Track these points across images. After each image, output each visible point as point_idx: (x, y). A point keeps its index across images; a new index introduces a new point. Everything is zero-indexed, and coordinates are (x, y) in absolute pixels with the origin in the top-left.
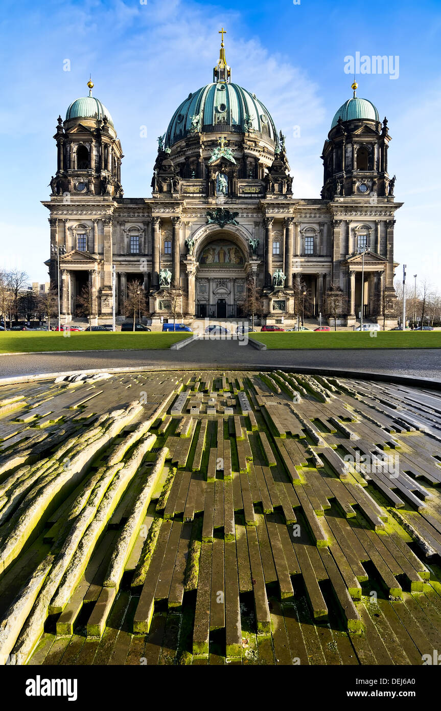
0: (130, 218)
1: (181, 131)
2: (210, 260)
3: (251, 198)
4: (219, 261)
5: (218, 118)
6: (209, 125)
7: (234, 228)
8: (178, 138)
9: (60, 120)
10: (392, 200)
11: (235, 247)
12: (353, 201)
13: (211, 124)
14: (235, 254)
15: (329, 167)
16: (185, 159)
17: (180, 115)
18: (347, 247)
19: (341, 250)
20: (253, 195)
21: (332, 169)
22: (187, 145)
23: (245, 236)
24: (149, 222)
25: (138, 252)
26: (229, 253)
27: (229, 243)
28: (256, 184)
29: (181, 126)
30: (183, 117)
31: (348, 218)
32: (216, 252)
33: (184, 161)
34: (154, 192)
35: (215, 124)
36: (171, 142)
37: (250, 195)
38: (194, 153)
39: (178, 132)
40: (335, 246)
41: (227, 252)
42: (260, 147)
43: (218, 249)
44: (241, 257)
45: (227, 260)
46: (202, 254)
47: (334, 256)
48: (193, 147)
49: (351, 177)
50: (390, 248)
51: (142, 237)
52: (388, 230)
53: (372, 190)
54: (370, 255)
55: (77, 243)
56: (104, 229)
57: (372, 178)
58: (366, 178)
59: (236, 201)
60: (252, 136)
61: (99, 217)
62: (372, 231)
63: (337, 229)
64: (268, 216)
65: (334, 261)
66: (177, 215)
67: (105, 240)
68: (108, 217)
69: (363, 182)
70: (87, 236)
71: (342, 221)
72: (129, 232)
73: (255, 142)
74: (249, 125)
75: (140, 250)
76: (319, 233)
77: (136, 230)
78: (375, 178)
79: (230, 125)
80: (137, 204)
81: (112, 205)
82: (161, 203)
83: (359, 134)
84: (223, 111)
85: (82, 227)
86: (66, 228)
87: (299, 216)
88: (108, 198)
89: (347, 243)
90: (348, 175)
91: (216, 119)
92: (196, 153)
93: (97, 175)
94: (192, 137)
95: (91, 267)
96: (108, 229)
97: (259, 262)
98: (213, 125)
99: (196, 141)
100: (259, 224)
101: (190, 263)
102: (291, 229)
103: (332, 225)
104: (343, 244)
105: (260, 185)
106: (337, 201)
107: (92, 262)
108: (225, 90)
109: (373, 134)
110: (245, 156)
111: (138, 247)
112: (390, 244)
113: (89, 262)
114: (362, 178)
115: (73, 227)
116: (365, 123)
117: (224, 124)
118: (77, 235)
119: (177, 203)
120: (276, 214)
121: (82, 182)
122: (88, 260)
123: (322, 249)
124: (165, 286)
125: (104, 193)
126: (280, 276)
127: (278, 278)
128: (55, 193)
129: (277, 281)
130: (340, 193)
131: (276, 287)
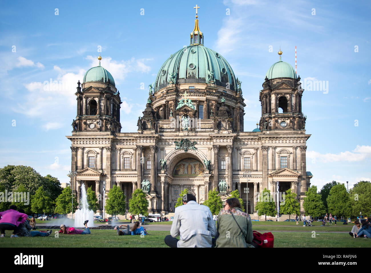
0: (124, 146)
1: (164, 81)
2: (181, 172)
4: (188, 173)
5: (189, 73)
6: (182, 78)
7: (194, 152)
8: (162, 86)
10: (304, 133)
11: (199, 163)
12: (276, 134)
13: (184, 77)
14: (199, 168)
16: (165, 102)
17: (163, 71)
18: (274, 165)
19: (270, 167)
22: (167, 93)
24: (136, 149)
25: (129, 168)
26: (195, 167)
27: (195, 160)
28: (209, 122)
29: (164, 78)
30: (165, 72)
31: (274, 145)
32: (186, 167)
34: (139, 130)
35: (186, 78)
36: (158, 88)
37: (205, 130)
38: (171, 98)
39: (162, 82)
40: (263, 164)
41: (193, 167)
42: (218, 92)
43: (187, 165)
45: (193, 172)
46: (176, 168)
47: (264, 171)
48: (170, 94)
49: (274, 117)
50: (304, 165)
51: (132, 158)
52: (302, 153)
53: (290, 125)
54: (287, 170)
55: (89, 162)
56: (106, 154)
57: (289, 118)
58: (285, 117)
59: (195, 134)
60: (213, 85)
61: (103, 146)
62: (290, 154)
63: (265, 153)
64: (215, 144)
65: (263, 174)
66: (154, 144)
67: (107, 160)
68: (109, 145)
69: (283, 120)
70: (96, 158)
71: (269, 147)
72: (123, 155)
73: (215, 90)
74: (210, 78)
75: (131, 166)
76: (254, 155)
77: (128, 153)
78: (291, 117)
79: (197, 78)
80: (128, 137)
81: (112, 138)
82: (143, 137)
83: (279, 88)
84: (193, 69)
85: (92, 152)
86: (82, 153)
87: (239, 144)
88: (109, 133)
89: (273, 162)
90: (273, 116)
91: (188, 74)
92: (173, 99)
93: (102, 118)
94: (170, 88)
95: (97, 178)
96: (109, 153)
97: (210, 175)
98: (185, 78)
99: (173, 90)
100: (211, 149)
101: (163, 176)
102: (232, 153)
103: (262, 149)
104: (270, 162)
105: (212, 123)
106: (264, 134)
107: (98, 175)
108: (195, 53)
109: (289, 88)
110: (207, 100)
111: (129, 165)
112: (303, 162)
113: (96, 175)
114: (282, 118)
115: (86, 152)
116: (284, 81)
117: (193, 78)
118: (89, 157)
119: (154, 137)
120: (221, 143)
121: (92, 123)
122: (96, 174)
123: (256, 166)
124: (145, 191)
125: (107, 130)
126: (224, 185)
127: (222, 186)
128: (75, 130)
129: (221, 188)
130: (266, 128)
131: (221, 192)
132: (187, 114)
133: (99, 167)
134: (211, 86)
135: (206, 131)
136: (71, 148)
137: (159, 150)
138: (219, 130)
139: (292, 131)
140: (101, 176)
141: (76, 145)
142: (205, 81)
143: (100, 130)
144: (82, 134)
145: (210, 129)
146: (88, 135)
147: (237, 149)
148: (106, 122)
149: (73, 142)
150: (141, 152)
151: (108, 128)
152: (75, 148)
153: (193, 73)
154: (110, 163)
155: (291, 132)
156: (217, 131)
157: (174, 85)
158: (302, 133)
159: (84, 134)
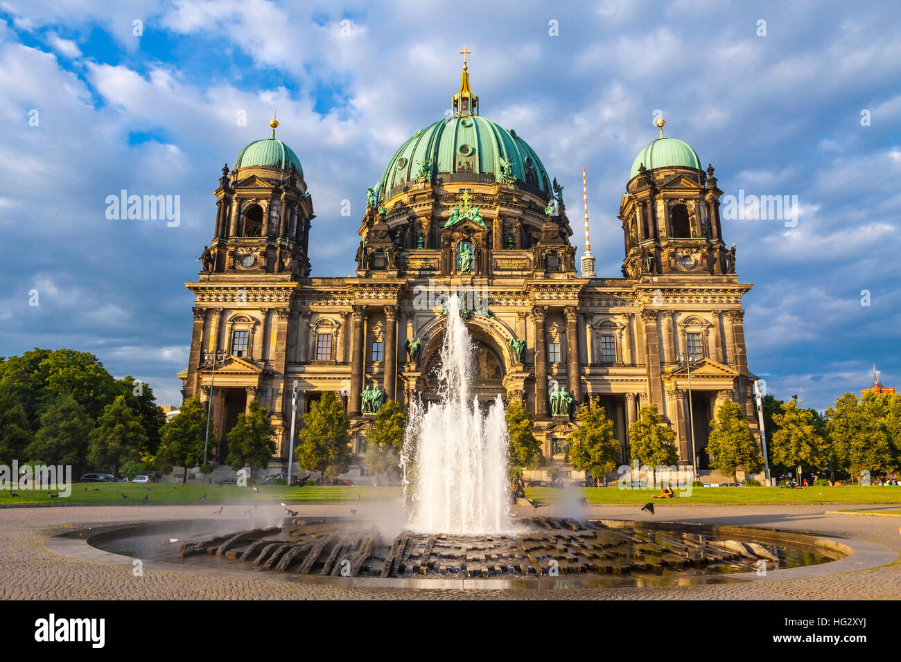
0: (319, 307)
1: (402, 180)
3: (511, 277)
5: (460, 164)
6: (445, 173)
7: (486, 322)
8: (399, 190)
9: (226, 170)
10: (733, 280)
12: (674, 281)
13: (448, 171)
14: (487, 361)
15: (632, 232)
16: (408, 219)
17: (401, 159)
18: (673, 352)
19: (665, 357)
20: (514, 273)
21: (637, 234)
22: (413, 200)
23: (504, 335)
24: (350, 313)
25: (329, 359)
28: (519, 257)
29: (402, 174)
30: (406, 161)
31: (671, 306)
33: (407, 222)
34: (359, 269)
35: (454, 172)
36: (387, 195)
37: (509, 273)
38: (421, 211)
39: (398, 182)
40: (650, 351)
42: (524, 202)
44: (498, 366)
47: (651, 365)
48: (420, 203)
49: (666, 247)
50: (740, 353)
51: (336, 336)
52: (734, 325)
53: (702, 265)
54: (710, 364)
55: (234, 344)
56: (278, 324)
57: (698, 248)
58: (690, 247)
59: (488, 282)
60: (512, 187)
61: (271, 305)
62: (709, 327)
63: (653, 324)
64: (538, 303)
65: (651, 374)
66: (394, 302)
67: (278, 340)
68: (286, 304)
69: (685, 254)
70: (251, 334)
71: (659, 311)
72: (317, 328)
73: (517, 196)
74: (505, 173)
75: (333, 355)
76: (623, 329)
77: (328, 324)
78: (704, 248)
79: (478, 172)
80: (332, 286)
81: (293, 288)
82: (371, 285)
83: (672, 187)
84: (467, 154)
85: (244, 321)
86: (218, 321)
87: (588, 304)
88: (287, 276)
89: (670, 346)
90: (664, 244)
91: (457, 164)
92: (426, 212)
93: (273, 244)
94: (420, 190)
95: (253, 381)
96: (285, 323)
97: (527, 375)
98: (452, 173)
99: (426, 195)
100: (527, 314)
101: (414, 377)
102: (577, 323)
103: (643, 317)
104: (665, 346)
105: (526, 257)
106: (648, 282)
107: (256, 374)
108: (469, 126)
109: (693, 186)
110: (501, 215)
111: (329, 352)
112: (740, 346)
113: (251, 374)
114: (683, 248)
115: (229, 321)
116: (680, 173)
117: (468, 172)
118: (235, 332)
119: (395, 285)
120: (551, 301)
121: (249, 255)
122: (249, 370)
123: (629, 354)
124: (371, 414)
125: (282, 269)
126: (563, 398)
127: (559, 401)
128: (206, 270)
129: (557, 405)
130: (651, 270)
131: (555, 415)
132: (469, 237)
133: (257, 355)
134: (508, 189)
135: (512, 275)
136: (193, 310)
137: (403, 316)
138: (545, 273)
139: (708, 277)
140: (262, 376)
141: (206, 304)
142: (495, 178)
143: (268, 269)
144: (221, 279)
145: (522, 270)
146: (237, 282)
147: (585, 317)
148: (281, 253)
149: (200, 297)
150: (363, 320)
151: (286, 265)
152: (205, 309)
153: (468, 163)
154: (284, 347)
155: (707, 280)
156: (543, 273)
157: (428, 185)
158: (730, 282)
159: (227, 278)
